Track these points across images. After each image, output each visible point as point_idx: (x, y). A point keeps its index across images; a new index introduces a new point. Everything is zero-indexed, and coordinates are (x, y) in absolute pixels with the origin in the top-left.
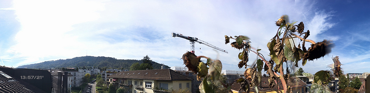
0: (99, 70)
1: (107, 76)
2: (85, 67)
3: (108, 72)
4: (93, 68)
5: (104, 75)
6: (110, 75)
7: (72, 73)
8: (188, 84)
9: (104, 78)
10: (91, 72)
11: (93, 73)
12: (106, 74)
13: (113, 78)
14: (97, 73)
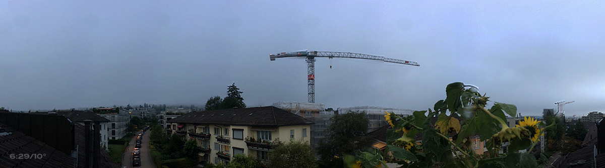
0: (154, 109)
1: (167, 120)
3: (168, 114)
5: (162, 117)
6: (173, 118)
7: (108, 117)
8: (304, 130)
9: (162, 122)
12: (166, 117)
13: (177, 123)
14: (151, 115)
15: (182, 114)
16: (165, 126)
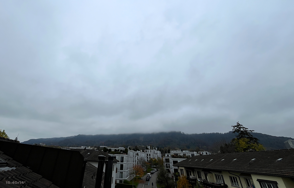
0: (159, 152)
1: (174, 163)
2: (138, 146)
3: (173, 157)
4: (150, 149)
5: (167, 160)
6: (179, 161)
9: (168, 166)
10: (148, 155)
11: (150, 157)
12: (171, 160)
13: (185, 167)
14: (156, 158)
15: (188, 157)
16: (172, 171)
